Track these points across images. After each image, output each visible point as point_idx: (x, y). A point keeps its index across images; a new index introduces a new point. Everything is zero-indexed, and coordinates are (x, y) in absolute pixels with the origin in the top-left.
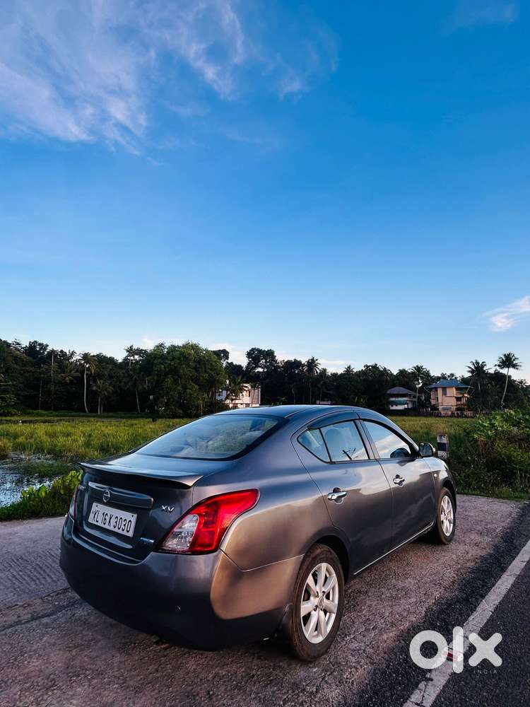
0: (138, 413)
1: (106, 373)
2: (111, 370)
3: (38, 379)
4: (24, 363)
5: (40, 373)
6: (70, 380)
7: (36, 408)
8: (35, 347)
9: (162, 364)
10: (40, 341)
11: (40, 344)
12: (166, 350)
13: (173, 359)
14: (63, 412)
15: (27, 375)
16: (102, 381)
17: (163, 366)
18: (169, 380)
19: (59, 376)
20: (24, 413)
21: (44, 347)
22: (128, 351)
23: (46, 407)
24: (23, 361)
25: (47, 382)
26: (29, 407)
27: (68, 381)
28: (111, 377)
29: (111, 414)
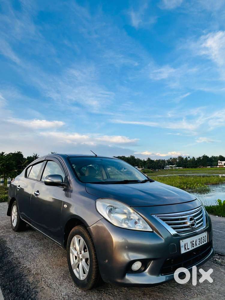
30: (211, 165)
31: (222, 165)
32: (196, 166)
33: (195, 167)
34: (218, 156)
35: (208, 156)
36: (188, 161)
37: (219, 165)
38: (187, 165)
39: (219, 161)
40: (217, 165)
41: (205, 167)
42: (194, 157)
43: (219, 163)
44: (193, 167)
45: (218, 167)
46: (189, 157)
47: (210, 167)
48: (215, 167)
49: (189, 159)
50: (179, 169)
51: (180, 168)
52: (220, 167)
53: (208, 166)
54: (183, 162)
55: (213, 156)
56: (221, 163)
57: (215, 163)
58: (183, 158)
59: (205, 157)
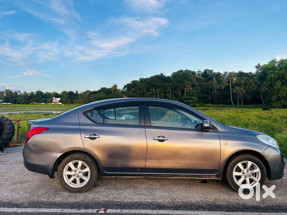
0: (263, 105)
1: (243, 82)
2: (246, 80)
3: (208, 89)
4: (202, 81)
5: (209, 86)
6: (224, 87)
7: (208, 103)
8: (206, 72)
9: (273, 73)
10: (209, 69)
11: (209, 71)
12: (277, 64)
13: (281, 69)
14: (220, 105)
15: (202, 87)
16: (238, 87)
17: (273, 75)
18: (279, 83)
19: (218, 86)
20: (202, 105)
21: (210, 71)
22: (256, 67)
23: (212, 102)
24: (201, 80)
25: (212, 90)
26: (205, 102)
27: (223, 89)
28: (246, 84)
29: (246, 106)
30: (46, 102)
31: (56, 101)
32: (28, 101)
33: (28, 103)
34: (52, 92)
35: (42, 92)
36: (19, 96)
37: (54, 102)
38: (18, 100)
39: (54, 98)
40: (52, 102)
41: (39, 103)
42: (25, 92)
43: (54, 100)
44: (25, 103)
45: (53, 103)
46: (19, 92)
47: (44, 103)
48: (49, 103)
49: (19, 94)
50: (7, 104)
51: (9, 103)
52: (55, 104)
53: (42, 103)
54: (13, 97)
55: (47, 92)
56: (56, 99)
57: (50, 100)
58: (12, 92)
59: (39, 93)
